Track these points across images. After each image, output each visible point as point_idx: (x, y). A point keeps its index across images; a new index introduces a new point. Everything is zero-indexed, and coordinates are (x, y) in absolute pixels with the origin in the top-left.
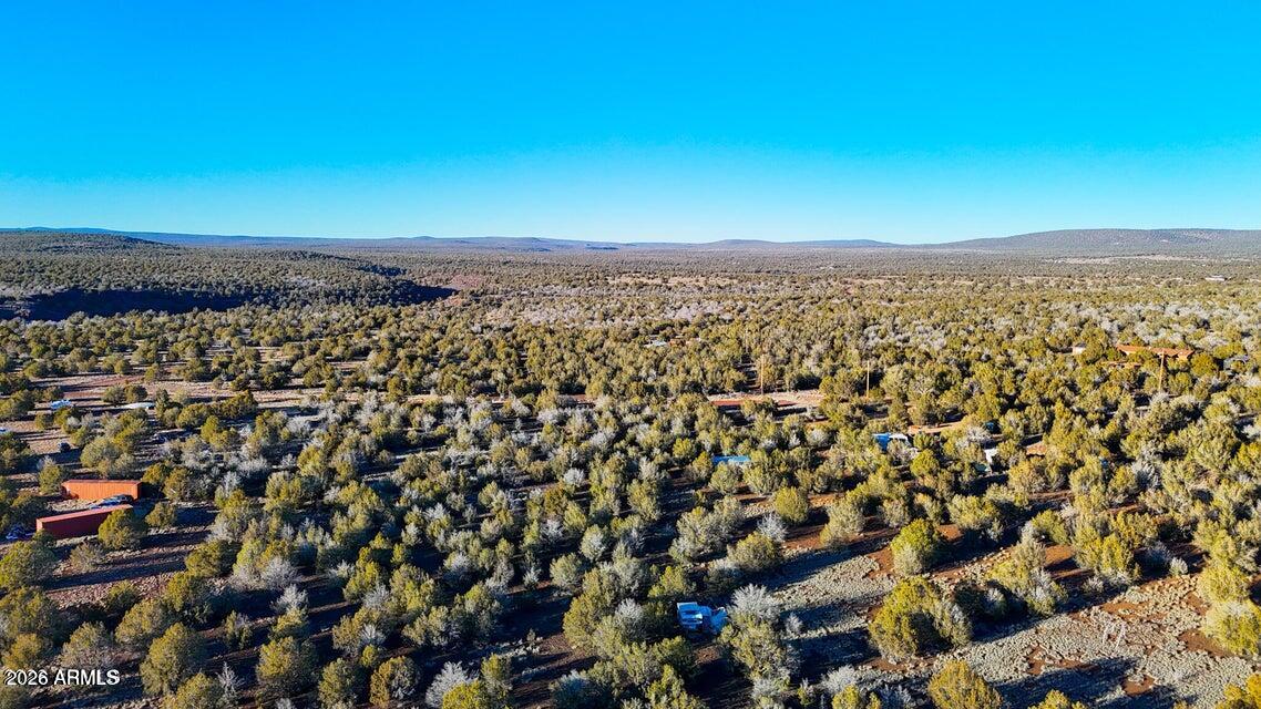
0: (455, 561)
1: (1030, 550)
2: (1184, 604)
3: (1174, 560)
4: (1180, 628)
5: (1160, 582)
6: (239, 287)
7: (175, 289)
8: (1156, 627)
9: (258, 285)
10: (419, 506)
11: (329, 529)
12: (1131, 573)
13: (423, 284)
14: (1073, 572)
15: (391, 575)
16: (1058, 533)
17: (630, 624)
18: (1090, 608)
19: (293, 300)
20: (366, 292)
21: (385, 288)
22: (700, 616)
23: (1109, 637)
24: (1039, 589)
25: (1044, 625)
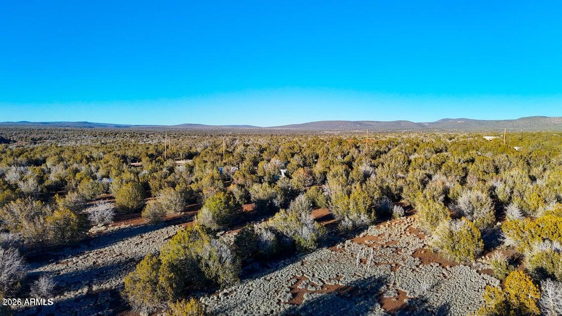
1: (300, 206)
2: (408, 233)
3: (395, 207)
4: (411, 249)
5: (388, 222)
8: (394, 250)
12: (370, 216)
14: (331, 222)
16: (321, 200)
18: (344, 242)
23: (361, 261)
24: (305, 228)
25: (309, 258)
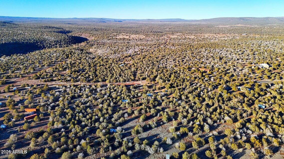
0: (83, 123)
1: (157, 117)
3: (174, 119)
5: (170, 122)
6: (34, 40)
7: (20, 41)
8: (166, 129)
9: (38, 40)
10: (78, 113)
11: (66, 118)
12: (167, 121)
13: (76, 36)
14: (160, 121)
15: (75, 126)
17: (104, 133)
18: (160, 127)
19: (47, 43)
20: (63, 40)
21: (67, 39)
22: (112, 131)
23: (159, 131)
24: (154, 125)
25: (152, 130)
